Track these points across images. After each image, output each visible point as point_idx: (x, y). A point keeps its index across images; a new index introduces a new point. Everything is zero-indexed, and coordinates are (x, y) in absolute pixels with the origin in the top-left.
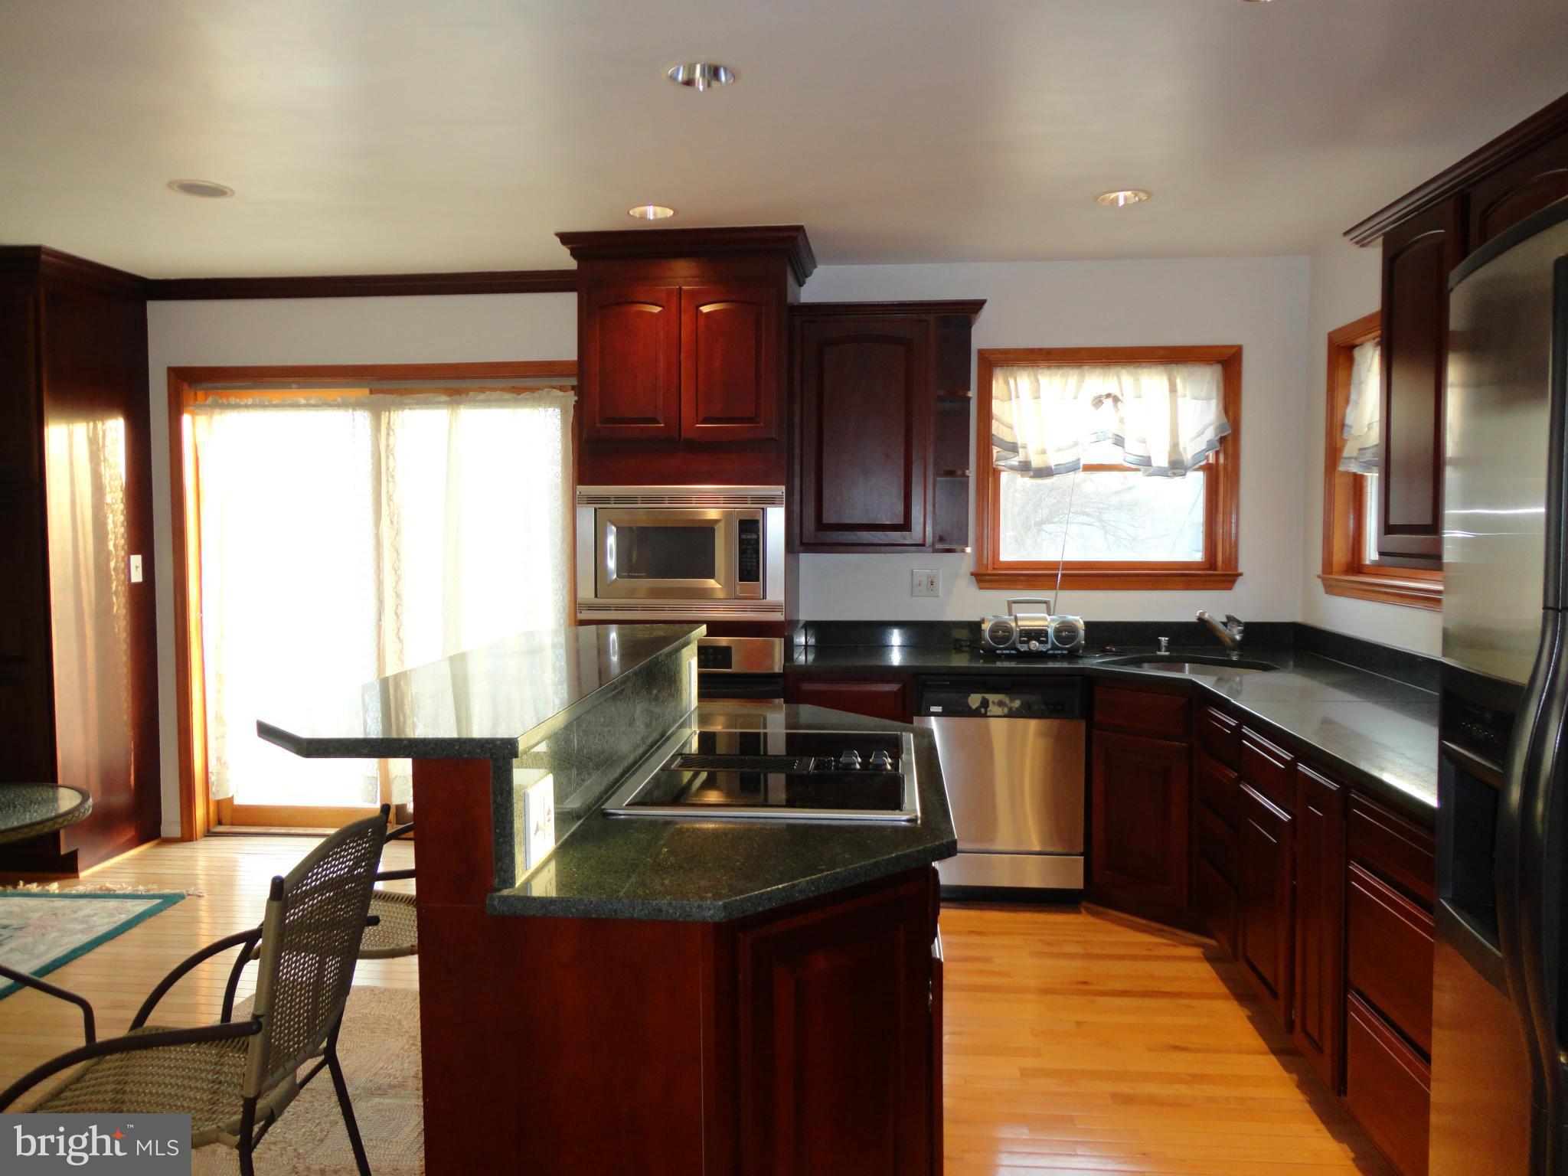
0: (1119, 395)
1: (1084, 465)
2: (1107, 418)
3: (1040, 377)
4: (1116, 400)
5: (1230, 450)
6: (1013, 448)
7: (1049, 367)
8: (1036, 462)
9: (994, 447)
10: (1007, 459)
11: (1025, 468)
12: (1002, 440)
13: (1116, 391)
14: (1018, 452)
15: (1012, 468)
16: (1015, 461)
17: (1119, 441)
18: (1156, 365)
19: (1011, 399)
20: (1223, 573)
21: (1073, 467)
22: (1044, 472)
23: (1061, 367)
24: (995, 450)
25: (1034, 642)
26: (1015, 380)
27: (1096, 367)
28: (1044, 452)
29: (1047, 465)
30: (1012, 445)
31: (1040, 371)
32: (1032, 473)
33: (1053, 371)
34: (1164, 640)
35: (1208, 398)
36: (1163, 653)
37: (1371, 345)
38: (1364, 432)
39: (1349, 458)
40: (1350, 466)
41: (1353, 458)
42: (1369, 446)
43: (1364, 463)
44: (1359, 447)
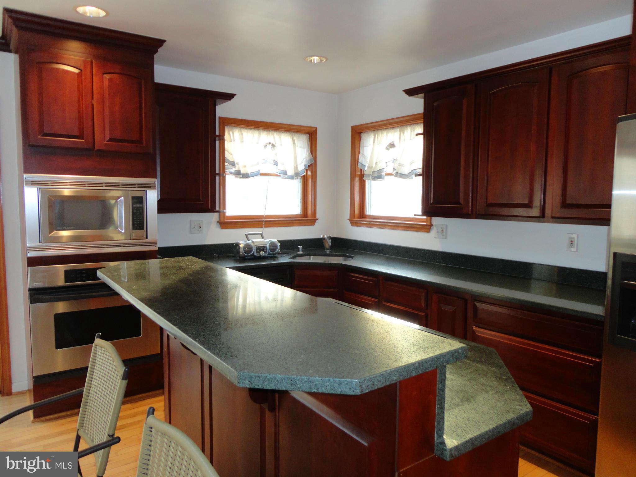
0: (274, 144)
1: (261, 173)
2: (269, 153)
3: (243, 132)
4: (273, 146)
5: (313, 170)
6: (233, 164)
7: (246, 128)
8: (243, 171)
9: (226, 163)
10: (230, 169)
11: (238, 173)
12: (229, 160)
13: (272, 142)
14: (235, 166)
15: (231, 173)
16: (233, 170)
17: (276, 164)
18: (286, 132)
19: (231, 141)
20: (311, 219)
21: (256, 174)
22: (246, 176)
23: (251, 129)
24: (226, 164)
25: (262, 252)
26: (233, 133)
27: (265, 130)
28: (245, 167)
29: (247, 172)
30: (232, 162)
31: (243, 130)
32: (241, 176)
33: (248, 130)
34: (300, 247)
35: (304, 148)
36: (300, 253)
37: (372, 133)
38: (374, 166)
39: (369, 175)
40: (369, 178)
41: (370, 175)
42: (376, 171)
43: (374, 177)
44: (372, 171)
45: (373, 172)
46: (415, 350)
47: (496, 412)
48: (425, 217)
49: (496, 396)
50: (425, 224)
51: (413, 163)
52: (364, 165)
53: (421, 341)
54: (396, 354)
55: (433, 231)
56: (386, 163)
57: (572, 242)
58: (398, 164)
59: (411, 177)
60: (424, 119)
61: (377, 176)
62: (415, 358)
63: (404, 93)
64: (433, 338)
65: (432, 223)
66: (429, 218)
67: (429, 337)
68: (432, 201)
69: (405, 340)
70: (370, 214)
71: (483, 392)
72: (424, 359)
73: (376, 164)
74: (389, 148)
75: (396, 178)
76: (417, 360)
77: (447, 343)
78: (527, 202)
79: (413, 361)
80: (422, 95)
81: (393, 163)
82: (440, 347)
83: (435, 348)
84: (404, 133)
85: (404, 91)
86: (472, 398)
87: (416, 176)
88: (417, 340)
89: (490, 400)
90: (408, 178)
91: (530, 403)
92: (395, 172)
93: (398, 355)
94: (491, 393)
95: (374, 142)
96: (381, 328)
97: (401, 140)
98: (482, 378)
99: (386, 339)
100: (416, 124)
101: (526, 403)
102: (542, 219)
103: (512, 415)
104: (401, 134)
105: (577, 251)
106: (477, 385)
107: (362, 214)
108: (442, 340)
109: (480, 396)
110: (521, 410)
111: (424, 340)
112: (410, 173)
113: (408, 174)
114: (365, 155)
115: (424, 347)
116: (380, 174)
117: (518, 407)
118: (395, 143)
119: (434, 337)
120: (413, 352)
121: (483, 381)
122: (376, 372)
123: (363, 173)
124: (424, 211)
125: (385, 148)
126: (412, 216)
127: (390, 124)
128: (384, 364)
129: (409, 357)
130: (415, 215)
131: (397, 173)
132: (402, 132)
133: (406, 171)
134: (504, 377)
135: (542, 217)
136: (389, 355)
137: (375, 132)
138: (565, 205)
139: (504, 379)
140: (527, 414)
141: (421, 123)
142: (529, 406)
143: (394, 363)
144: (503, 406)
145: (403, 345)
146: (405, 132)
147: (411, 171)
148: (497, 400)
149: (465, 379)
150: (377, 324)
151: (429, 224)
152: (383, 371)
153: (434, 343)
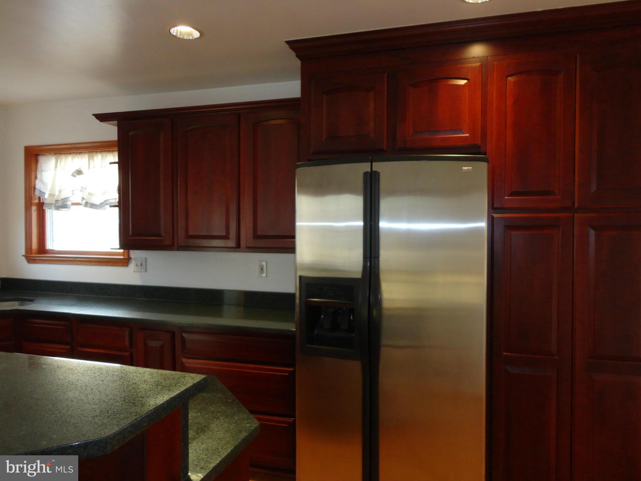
37: (53, 156)
38: (57, 193)
39: (51, 204)
40: (51, 207)
41: (53, 204)
42: (60, 199)
43: (57, 206)
44: (55, 199)
45: (56, 201)
46: (159, 390)
47: (230, 435)
48: (122, 251)
49: (227, 420)
50: (122, 257)
51: (105, 192)
52: (42, 192)
53: (161, 380)
54: (140, 399)
55: (132, 265)
56: (73, 191)
57: (262, 269)
58: (88, 194)
59: (103, 208)
60: (118, 147)
61: (61, 205)
62: (162, 398)
63: (94, 118)
64: (172, 375)
65: (130, 257)
66: (126, 251)
67: (168, 374)
68: (131, 233)
69: (145, 382)
70: (52, 248)
71: (215, 420)
72: (172, 398)
73: (60, 191)
74: (75, 175)
75: (86, 208)
76: (165, 400)
77: (188, 378)
78: (224, 234)
79: (162, 402)
80: (116, 122)
81: (81, 191)
82: (183, 383)
83: (179, 384)
84: (93, 159)
85: (93, 115)
86: (206, 427)
87: (111, 206)
88: (157, 380)
89: (222, 425)
90: (100, 208)
91: (257, 419)
92: (84, 202)
93: (143, 399)
94: (222, 418)
95: (56, 167)
96: (113, 375)
97: (90, 167)
98: (211, 406)
99: (124, 385)
100: (107, 151)
101: (254, 420)
102: (238, 249)
103: (245, 434)
104: (91, 160)
105: (267, 276)
106: (207, 414)
107: (42, 249)
108: (183, 375)
109: (213, 424)
110: (251, 427)
111: (164, 379)
112: (103, 203)
113: (100, 204)
114: (44, 181)
115: (167, 385)
116: (66, 203)
117: (248, 425)
118: (83, 170)
119: (174, 374)
120: (158, 393)
121: (212, 409)
122: (125, 423)
123: (41, 201)
124: (122, 244)
125: (71, 174)
126: (107, 249)
127: (77, 148)
128: (132, 413)
129: (155, 399)
130: (111, 249)
131: (87, 203)
132: (91, 159)
133: (97, 200)
134: (230, 401)
135: (238, 247)
136: (133, 402)
137: (58, 155)
138: (256, 236)
139: (229, 402)
140: (256, 429)
141: (115, 151)
142: (256, 421)
143: (143, 409)
144: (235, 428)
145: (145, 388)
146: (95, 158)
147: (104, 201)
148: (229, 424)
149: (195, 411)
150: (107, 371)
151: (126, 257)
152: (133, 420)
153: (176, 380)
